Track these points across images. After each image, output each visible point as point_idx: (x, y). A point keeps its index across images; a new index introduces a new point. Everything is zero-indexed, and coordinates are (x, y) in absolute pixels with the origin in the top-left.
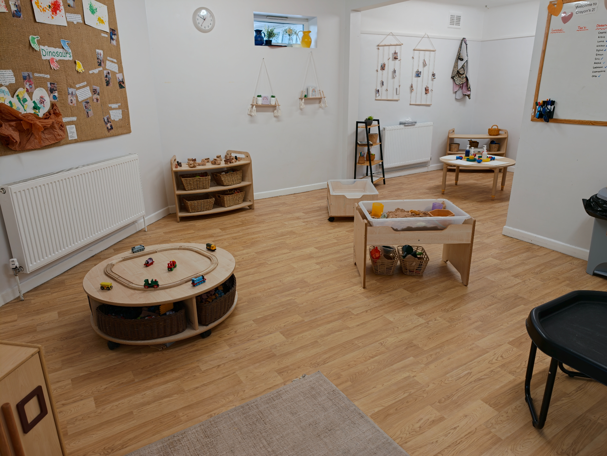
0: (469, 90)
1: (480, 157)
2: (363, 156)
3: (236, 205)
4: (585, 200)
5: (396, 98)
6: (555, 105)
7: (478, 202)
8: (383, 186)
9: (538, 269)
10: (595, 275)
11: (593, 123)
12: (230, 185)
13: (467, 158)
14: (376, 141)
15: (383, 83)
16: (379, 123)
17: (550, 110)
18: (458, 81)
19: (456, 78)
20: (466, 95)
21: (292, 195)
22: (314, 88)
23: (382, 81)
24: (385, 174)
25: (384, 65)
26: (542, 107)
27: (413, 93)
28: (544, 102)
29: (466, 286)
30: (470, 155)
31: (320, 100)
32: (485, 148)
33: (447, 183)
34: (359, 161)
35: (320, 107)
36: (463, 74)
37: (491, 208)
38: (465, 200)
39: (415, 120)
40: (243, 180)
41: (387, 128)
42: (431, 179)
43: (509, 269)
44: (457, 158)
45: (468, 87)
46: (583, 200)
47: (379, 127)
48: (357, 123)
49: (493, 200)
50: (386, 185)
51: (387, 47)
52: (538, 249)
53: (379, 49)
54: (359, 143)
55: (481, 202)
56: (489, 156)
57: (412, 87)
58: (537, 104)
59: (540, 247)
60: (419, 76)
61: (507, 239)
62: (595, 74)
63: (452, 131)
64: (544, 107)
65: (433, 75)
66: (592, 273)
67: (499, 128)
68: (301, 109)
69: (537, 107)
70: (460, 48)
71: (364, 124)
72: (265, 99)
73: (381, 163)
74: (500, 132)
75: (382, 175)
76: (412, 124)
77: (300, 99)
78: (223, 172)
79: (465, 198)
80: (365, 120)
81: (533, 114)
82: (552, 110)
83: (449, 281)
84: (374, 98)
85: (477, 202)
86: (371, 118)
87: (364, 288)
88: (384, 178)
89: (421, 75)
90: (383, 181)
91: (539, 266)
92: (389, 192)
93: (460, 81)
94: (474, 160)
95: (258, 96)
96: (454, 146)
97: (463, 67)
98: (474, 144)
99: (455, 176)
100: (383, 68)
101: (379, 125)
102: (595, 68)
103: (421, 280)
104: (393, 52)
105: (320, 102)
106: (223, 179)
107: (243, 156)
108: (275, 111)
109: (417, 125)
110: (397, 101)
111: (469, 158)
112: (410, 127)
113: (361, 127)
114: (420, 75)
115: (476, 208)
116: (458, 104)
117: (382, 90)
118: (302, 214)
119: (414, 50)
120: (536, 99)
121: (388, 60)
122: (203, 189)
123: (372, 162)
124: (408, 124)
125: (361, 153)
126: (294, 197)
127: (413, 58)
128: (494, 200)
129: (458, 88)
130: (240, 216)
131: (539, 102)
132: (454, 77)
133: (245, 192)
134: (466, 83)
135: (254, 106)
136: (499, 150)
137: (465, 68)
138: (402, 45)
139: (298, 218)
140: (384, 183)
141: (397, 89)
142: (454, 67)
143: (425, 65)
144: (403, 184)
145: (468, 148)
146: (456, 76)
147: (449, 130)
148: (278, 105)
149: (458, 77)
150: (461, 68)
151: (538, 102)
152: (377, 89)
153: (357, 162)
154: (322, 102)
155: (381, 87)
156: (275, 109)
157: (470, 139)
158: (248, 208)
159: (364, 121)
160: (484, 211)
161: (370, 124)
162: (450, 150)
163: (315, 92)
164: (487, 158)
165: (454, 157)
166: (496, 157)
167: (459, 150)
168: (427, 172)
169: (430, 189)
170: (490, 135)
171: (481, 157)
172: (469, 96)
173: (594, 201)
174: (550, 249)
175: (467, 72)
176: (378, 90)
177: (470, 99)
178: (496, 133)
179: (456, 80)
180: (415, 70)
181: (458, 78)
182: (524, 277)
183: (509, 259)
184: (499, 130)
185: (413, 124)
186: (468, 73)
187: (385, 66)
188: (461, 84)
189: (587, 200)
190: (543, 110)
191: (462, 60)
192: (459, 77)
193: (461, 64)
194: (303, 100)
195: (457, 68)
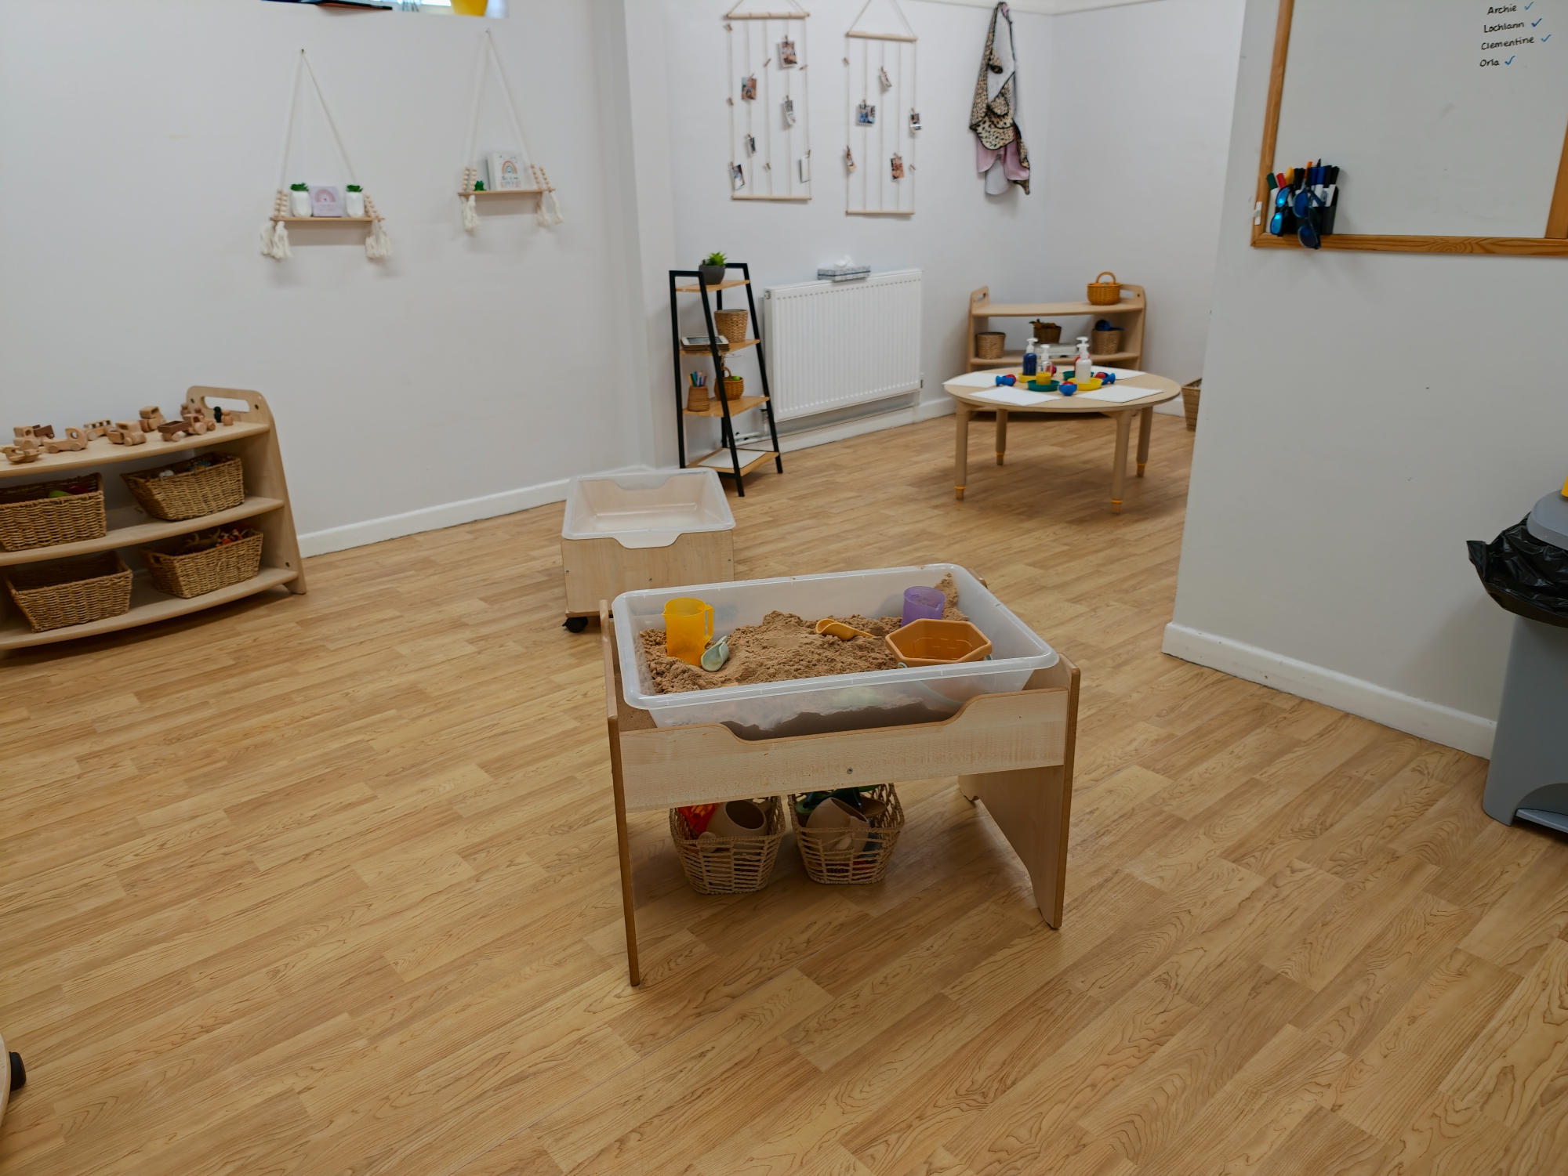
0: (1025, 164)
1: (1069, 375)
2: (701, 385)
3: (230, 584)
4: (1480, 544)
5: (799, 191)
6: (1339, 184)
7: (1072, 522)
8: (776, 478)
9: (1312, 811)
10: (1518, 823)
11: (1492, 248)
12: (195, 517)
13: (1029, 382)
14: (743, 335)
15: (752, 144)
16: (747, 276)
17: (1322, 203)
18: (993, 138)
19: (984, 128)
20: (1016, 182)
21: (467, 528)
22: (507, 159)
23: (749, 136)
24: (779, 440)
25: (753, 82)
26: (1294, 195)
27: (853, 177)
28: (1299, 173)
29: (1055, 929)
30: (1039, 369)
31: (536, 198)
32: (1084, 346)
33: (971, 459)
34: (689, 400)
35: (540, 224)
36: (1004, 116)
37: (1113, 543)
38: (1030, 517)
39: (864, 264)
40: (251, 489)
41: (778, 290)
42: (925, 448)
43: (1209, 816)
44: (1000, 382)
45: (1023, 156)
46: (1471, 544)
47: (748, 287)
48: (673, 274)
49: (1115, 514)
50: (784, 476)
51: (759, 23)
52: (1293, 710)
53: (729, 28)
54: (686, 342)
55: (1081, 521)
56: (1097, 369)
57: (848, 155)
58: (1271, 181)
59: (1297, 701)
60: (869, 122)
61: (1180, 672)
62: (1490, 55)
63: (982, 296)
64: (1298, 192)
65: (913, 117)
66: (1508, 819)
67: (1120, 280)
68: (470, 232)
69: (1275, 192)
70: (991, 35)
71: (696, 280)
72: (325, 196)
73: (765, 406)
74: (1123, 293)
75: (771, 441)
76: (855, 276)
77: (460, 195)
78: (163, 469)
79: (1029, 510)
80: (700, 267)
81: (1258, 221)
82: (1329, 203)
83: (984, 906)
84: (728, 193)
85: (1067, 522)
86: (717, 259)
87: (635, 981)
88: (777, 454)
89: (877, 119)
90: (774, 461)
91: (1311, 793)
92: (791, 499)
93: (997, 137)
94: (1051, 387)
95: (295, 188)
96: (988, 341)
97: (1002, 94)
98: (1047, 332)
99: (995, 433)
100: (749, 91)
101: (748, 282)
102: (1492, 29)
103: (875, 912)
104: (780, 40)
105: (537, 207)
106: (159, 497)
107: (241, 406)
108: (370, 241)
109: (873, 278)
110: (803, 201)
111: (1034, 382)
112: (850, 286)
113: (688, 290)
114: (870, 119)
115: (1066, 548)
116: (993, 209)
117: (753, 166)
118: (477, 604)
119: (848, 35)
120: (1268, 161)
121: (766, 65)
122: (79, 539)
123: (730, 403)
124: (844, 278)
125: (693, 377)
126: (470, 532)
127: (846, 61)
128: (1118, 514)
129: (990, 161)
130: (241, 627)
131: (1280, 176)
132: (979, 126)
133: (262, 535)
134: (1014, 144)
135: (281, 224)
136: (1121, 348)
137: (1010, 96)
138: (807, 19)
139: (458, 624)
140: (780, 470)
141: (800, 163)
142: (977, 95)
143: (885, 86)
144: (837, 467)
145: (1030, 349)
146: (984, 122)
147: (973, 294)
148: (377, 217)
149: (990, 126)
150: (997, 96)
151: (1276, 174)
152: (736, 164)
153: (684, 405)
154: (544, 208)
155: (749, 156)
156: (369, 234)
157: (1035, 319)
158: (284, 589)
159: (696, 269)
160: (1091, 558)
161: (717, 279)
162: (977, 355)
163: (515, 170)
164: (1092, 376)
165: (988, 377)
166: (1119, 373)
167: (1004, 353)
168: (913, 424)
169: (921, 482)
170: (1094, 303)
171: (1072, 374)
172: (1025, 184)
173: (1516, 550)
174: (1333, 710)
175: (1015, 110)
176: (739, 167)
177: (1028, 193)
178: (1109, 298)
179: (984, 134)
180: (856, 102)
181: (989, 129)
182: (1270, 855)
183: (1202, 768)
184: (1120, 287)
185: (858, 276)
186: (1019, 113)
187: (754, 86)
188: (1001, 147)
189: (1488, 546)
190: (1296, 204)
191: (999, 70)
192: (993, 126)
193: (995, 83)
194: (472, 198)
195: (984, 97)
